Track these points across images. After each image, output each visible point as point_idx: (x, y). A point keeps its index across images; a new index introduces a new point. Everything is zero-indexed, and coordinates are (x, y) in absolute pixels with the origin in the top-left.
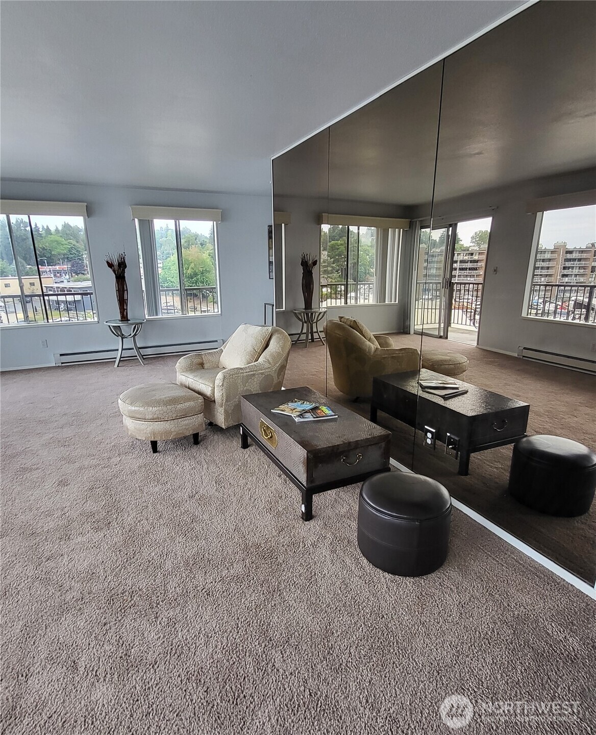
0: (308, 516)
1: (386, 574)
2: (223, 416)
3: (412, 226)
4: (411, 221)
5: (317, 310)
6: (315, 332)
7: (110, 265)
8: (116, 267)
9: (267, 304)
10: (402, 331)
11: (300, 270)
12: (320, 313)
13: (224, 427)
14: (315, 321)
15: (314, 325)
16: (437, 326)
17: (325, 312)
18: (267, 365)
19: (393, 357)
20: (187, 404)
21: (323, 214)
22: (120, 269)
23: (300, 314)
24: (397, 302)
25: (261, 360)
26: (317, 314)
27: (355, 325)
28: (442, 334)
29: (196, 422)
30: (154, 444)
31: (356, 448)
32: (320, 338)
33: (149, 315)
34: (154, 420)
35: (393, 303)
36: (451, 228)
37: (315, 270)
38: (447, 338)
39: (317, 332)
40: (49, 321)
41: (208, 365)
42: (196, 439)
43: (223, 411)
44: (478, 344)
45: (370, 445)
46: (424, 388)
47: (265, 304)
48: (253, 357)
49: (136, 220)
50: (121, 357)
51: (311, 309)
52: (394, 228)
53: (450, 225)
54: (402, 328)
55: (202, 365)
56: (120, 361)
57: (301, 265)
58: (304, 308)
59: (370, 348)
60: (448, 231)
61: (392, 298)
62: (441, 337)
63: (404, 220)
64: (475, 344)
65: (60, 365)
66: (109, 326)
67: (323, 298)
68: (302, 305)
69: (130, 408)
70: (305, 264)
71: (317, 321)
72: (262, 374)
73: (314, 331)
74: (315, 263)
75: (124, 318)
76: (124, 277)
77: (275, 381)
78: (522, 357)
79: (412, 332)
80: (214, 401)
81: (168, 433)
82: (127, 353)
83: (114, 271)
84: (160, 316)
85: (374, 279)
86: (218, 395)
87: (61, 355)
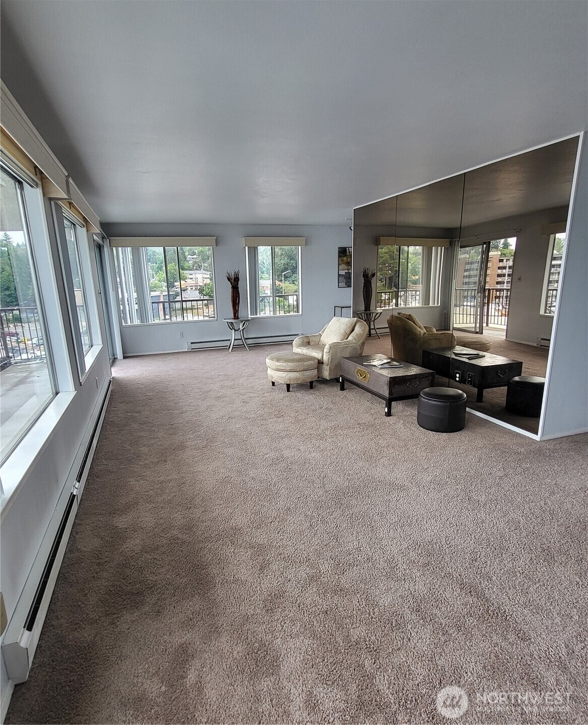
0: (389, 414)
1: (433, 432)
2: (328, 372)
3: (452, 244)
4: (451, 241)
5: (374, 311)
6: (373, 329)
7: (229, 279)
8: (233, 281)
9: (337, 307)
10: (443, 328)
11: (362, 280)
12: (378, 313)
13: (328, 378)
14: (373, 320)
15: (372, 323)
16: (473, 325)
17: (381, 313)
18: (355, 341)
19: (435, 339)
20: (310, 362)
21: (381, 238)
22: (235, 281)
23: (361, 314)
24: (439, 305)
25: (350, 338)
26: (374, 315)
27: (410, 318)
28: (478, 330)
29: (312, 374)
30: (288, 386)
31: (416, 378)
32: (377, 334)
33: (251, 315)
34: (291, 371)
35: (436, 305)
36: (485, 246)
37: (373, 281)
38: (482, 333)
39: (374, 329)
40: (185, 319)
41: (313, 343)
42: (311, 386)
43: (328, 369)
44: (506, 337)
45: (423, 377)
46: (456, 354)
47: (335, 307)
48: (344, 336)
49: (247, 248)
50: (233, 345)
51: (370, 310)
52: (437, 246)
53: (485, 243)
54: (443, 326)
55: (309, 343)
56: (233, 348)
57: (363, 276)
58: (364, 309)
59: (420, 332)
60: (483, 247)
61: (435, 302)
62: (477, 333)
63: (446, 240)
64: (505, 338)
65: (190, 350)
66: (227, 322)
67: (380, 302)
68: (363, 308)
69: (277, 363)
70: (365, 275)
71: (375, 320)
72: (351, 346)
73: (371, 328)
74: (373, 275)
75: (236, 317)
76: (238, 288)
77: (359, 353)
78: (540, 346)
79: (451, 329)
80: (323, 363)
81: (298, 379)
82: (237, 342)
83: (232, 284)
84: (258, 316)
85: (420, 287)
86: (325, 358)
87: (192, 343)
